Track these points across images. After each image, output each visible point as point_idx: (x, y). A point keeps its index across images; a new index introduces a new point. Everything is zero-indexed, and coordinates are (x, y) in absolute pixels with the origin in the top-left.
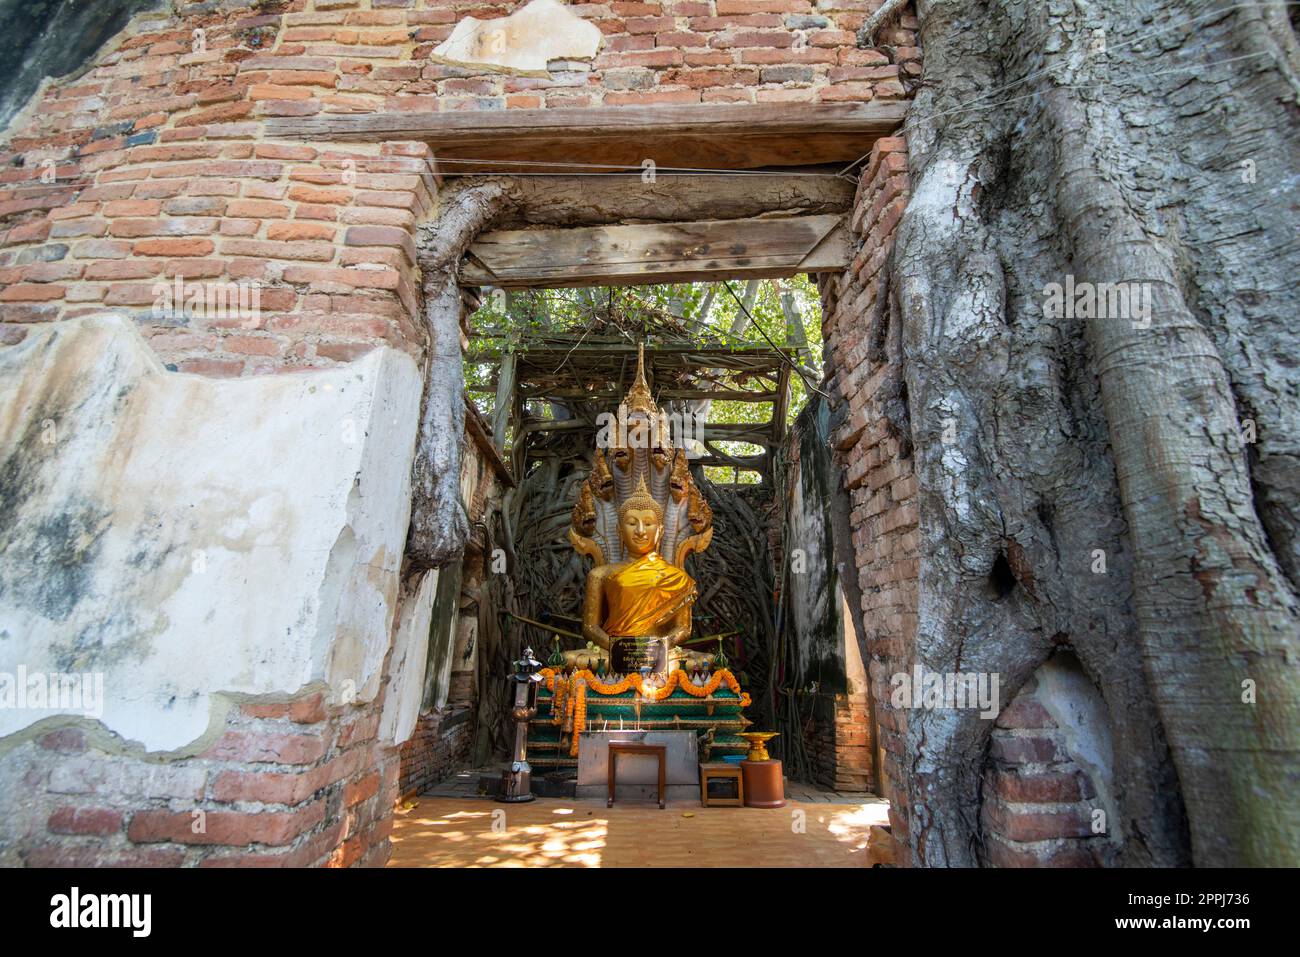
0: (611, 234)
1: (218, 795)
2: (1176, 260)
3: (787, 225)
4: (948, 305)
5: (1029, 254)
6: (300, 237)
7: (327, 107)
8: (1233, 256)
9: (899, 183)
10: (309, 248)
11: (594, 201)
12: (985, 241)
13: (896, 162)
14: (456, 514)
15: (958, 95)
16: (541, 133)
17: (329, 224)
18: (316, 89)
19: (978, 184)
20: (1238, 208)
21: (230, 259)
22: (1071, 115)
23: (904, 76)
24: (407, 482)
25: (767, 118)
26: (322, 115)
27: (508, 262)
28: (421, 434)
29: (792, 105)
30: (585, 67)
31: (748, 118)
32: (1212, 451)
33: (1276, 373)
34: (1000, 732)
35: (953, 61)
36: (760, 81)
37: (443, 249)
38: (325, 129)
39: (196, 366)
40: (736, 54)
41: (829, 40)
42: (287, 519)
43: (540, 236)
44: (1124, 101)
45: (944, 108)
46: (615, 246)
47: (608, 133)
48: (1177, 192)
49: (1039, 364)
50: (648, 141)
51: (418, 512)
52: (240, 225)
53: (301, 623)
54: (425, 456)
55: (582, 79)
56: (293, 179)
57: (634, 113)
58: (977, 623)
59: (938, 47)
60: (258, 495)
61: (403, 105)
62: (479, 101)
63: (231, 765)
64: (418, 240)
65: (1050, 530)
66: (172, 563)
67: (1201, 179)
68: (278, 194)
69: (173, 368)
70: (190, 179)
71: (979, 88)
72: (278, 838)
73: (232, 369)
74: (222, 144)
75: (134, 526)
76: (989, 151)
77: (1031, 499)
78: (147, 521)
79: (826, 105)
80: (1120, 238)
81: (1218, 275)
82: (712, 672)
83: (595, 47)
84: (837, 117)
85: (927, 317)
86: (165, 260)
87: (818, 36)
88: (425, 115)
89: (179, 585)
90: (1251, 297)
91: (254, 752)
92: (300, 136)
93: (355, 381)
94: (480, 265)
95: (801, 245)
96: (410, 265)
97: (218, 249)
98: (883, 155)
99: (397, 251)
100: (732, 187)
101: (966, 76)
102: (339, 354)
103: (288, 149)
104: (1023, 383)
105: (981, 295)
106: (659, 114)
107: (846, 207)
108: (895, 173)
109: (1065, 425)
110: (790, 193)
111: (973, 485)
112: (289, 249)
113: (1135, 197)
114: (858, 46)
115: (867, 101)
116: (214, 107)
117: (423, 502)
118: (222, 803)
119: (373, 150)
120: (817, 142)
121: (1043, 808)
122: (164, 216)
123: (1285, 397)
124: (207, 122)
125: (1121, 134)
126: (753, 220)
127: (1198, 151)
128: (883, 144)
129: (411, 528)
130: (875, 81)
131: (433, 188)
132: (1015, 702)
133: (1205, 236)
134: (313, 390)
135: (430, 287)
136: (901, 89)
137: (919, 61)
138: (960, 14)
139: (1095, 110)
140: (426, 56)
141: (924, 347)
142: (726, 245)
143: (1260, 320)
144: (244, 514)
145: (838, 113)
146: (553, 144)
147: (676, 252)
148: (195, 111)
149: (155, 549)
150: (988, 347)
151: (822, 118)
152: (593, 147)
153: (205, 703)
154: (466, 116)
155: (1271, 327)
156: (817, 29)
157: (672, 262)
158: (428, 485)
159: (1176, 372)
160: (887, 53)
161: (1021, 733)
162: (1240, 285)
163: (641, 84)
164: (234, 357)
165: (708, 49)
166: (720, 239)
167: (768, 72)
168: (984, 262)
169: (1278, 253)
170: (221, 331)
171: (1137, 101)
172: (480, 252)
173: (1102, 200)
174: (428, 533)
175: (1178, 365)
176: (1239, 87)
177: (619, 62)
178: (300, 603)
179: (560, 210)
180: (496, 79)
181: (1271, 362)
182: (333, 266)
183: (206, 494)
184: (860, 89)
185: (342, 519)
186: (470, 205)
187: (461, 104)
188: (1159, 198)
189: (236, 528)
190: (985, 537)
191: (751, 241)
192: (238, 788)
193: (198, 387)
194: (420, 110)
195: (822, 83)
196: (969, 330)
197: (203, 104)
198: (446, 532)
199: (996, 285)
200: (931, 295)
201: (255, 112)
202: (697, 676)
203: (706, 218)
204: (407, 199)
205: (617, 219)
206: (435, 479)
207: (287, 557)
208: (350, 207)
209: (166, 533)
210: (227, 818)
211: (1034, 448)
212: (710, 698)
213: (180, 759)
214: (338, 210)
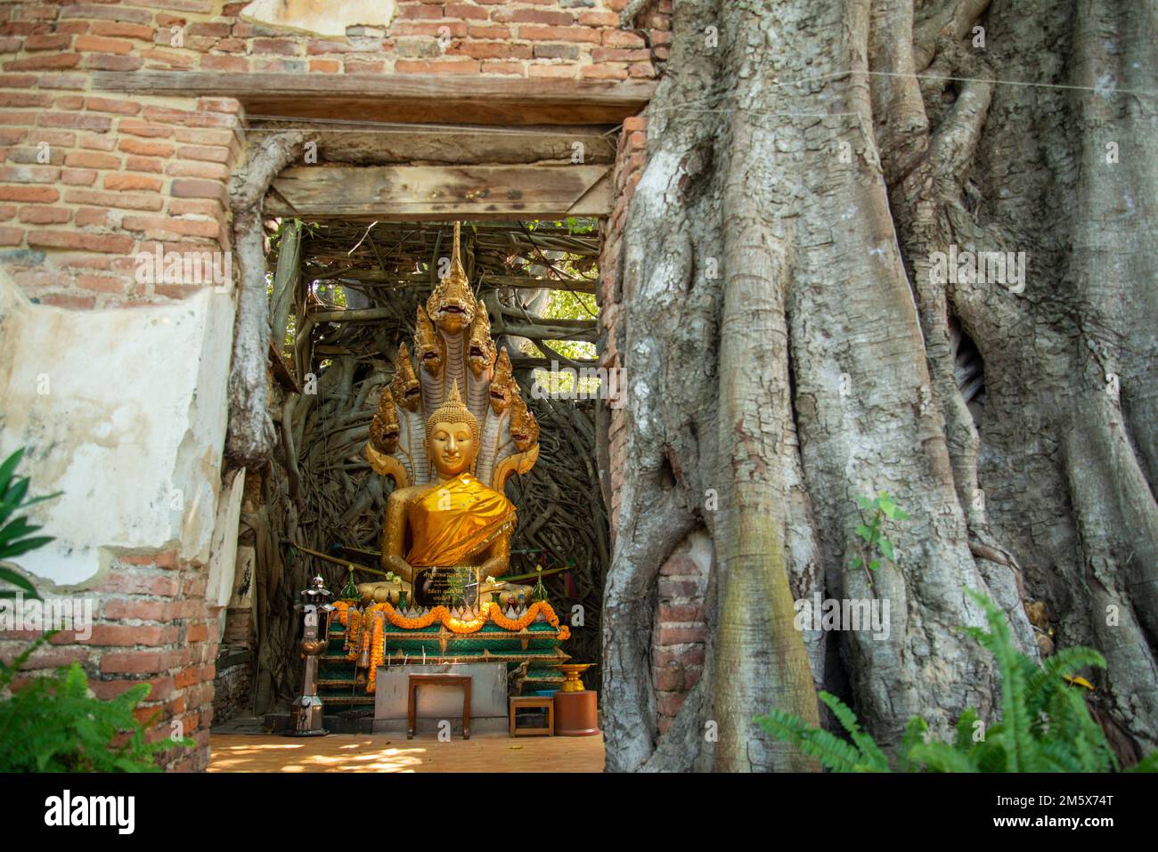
0: (402, 175)
1: (109, 615)
2: (787, 257)
3: (560, 174)
4: (652, 271)
5: (709, 238)
6: (132, 188)
7: (149, 62)
8: (816, 257)
9: (637, 158)
10: (144, 198)
11: (387, 146)
12: (682, 223)
13: (636, 141)
14: (265, 423)
15: (686, 92)
16: (339, 96)
17: (155, 176)
18: (136, 42)
19: (684, 176)
20: (826, 225)
21: (76, 208)
22: (743, 135)
23: (655, 60)
24: (225, 395)
25: (536, 92)
26: (143, 71)
27: (307, 198)
28: (234, 355)
29: (558, 80)
30: (380, 34)
31: (520, 90)
32: (762, 391)
33: (818, 341)
34: (663, 579)
35: (689, 57)
36: (534, 56)
37: (252, 193)
38: (147, 84)
39: (56, 300)
40: (514, 28)
41: (595, 20)
42: (142, 424)
43: (337, 173)
44: (780, 129)
45: (675, 102)
46: (405, 187)
47: (398, 98)
48: (797, 207)
49: (698, 324)
50: (433, 104)
51: (233, 421)
52: (80, 174)
53: (160, 499)
54: (238, 374)
55: (377, 45)
56: (121, 131)
57: (422, 82)
58: (647, 503)
59: (681, 40)
60: (118, 405)
61: (218, 63)
62: (285, 63)
63: (116, 596)
64: (231, 188)
65: (697, 439)
66: (57, 455)
67: (811, 199)
68: (110, 145)
69: (36, 301)
70: (29, 128)
71: (703, 87)
72: (155, 642)
73: (86, 304)
74: (54, 94)
75: (23, 427)
76: (698, 147)
77: (684, 418)
78: (33, 423)
79: (587, 83)
80: (744, 242)
81: (805, 271)
82: (528, 604)
83: (390, 16)
84: (597, 94)
85: (639, 279)
86: (19, 206)
87: (586, 16)
88: (237, 74)
89: (64, 471)
90: (818, 289)
91: (132, 587)
92: (123, 89)
93: (188, 316)
94: (281, 199)
95: (568, 193)
96: (224, 210)
97: (62, 196)
98: (629, 133)
99: (215, 203)
100: (510, 138)
101: (695, 74)
102: (173, 292)
103: (116, 102)
104: (686, 337)
105: (670, 268)
106: (443, 84)
107: (610, 160)
108: (636, 150)
109: (708, 367)
110: (562, 146)
111: (652, 408)
112: (125, 198)
113: (770, 208)
114: (620, 28)
115: (623, 80)
116: (42, 54)
117: (237, 411)
118: (113, 620)
119: (189, 105)
120: (580, 110)
121: (682, 625)
122: (9, 164)
123: (817, 357)
124: (36, 69)
125: (772, 156)
126: (530, 166)
127: (813, 179)
128: (630, 123)
129: (229, 433)
130: (631, 63)
131: (242, 137)
132: (674, 557)
133: (804, 242)
134: (154, 322)
135: (240, 226)
136: (652, 71)
137: (668, 46)
138: (698, 16)
139: (759, 134)
140: (236, 13)
141: (634, 302)
142: (504, 190)
143: (820, 305)
144: (109, 419)
145: (597, 90)
146: (350, 104)
147: (460, 194)
148: (22, 56)
149: (42, 445)
150: (668, 309)
151: (583, 94)
152: (385, 107)
153: (94, 554)
154: (273, 77)
155: (824, 310)
156: (586, 10)
157: (456, 204)
158: (241, 398)
159: (755, 339)
160: (643, 36)
161: (675, 578)
162: (815, 280)
163: (429, 53)
164: (86, 293)
165: (489, 22)
166: (499, 184)
167: (540, 48)
168: (677, 242)
169: (837, 260)
170: (73, 270)
171: (789, 131)
172: (282, 188)
173: (741, 212)
174: (243, 438)
175: (755, 335)
176: (841, 135)
177: (410, 30)
178: (158, 486)
179: (356, 153)
180: (300, 40)
181: (818, 335)
182: (162, 215)
183: (77, 404)
184: (617, 69)
185: (185, 424)
186: (274, 150)
187: (268, 65)
188: (785, 210)
189: (104, 430)
190: (655, 444)
191: (527, 187)
192: (124, 611)
193: (61, 317)
194: (232, 70)
195: (586, 61)
196: (659, 295)
197: (30, 50)
198: (258, 436)
199: (684, 261)
200: (644, 261)
201: (82, 64)
202: (511, 609)
203: (488, 162)
204: (222, 154)
205: (407, 161)
206: (247, 394)
207: (145, 452)
208: (173, 160)
209: (50, 431)
210: (117, 629)
211: (688, 383)
212: (525, 631)
213: (78, 591)
214: (164, 163)
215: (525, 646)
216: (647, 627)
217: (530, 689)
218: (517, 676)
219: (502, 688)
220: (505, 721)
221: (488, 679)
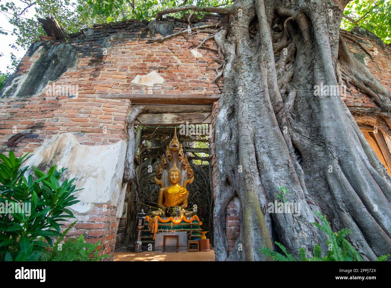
0: (165, 116)
1: (92, 221)
2: (253, 131)
3: (200, 115)
4: (222, 135)
5: (234, 127)
6: (105, 119)
7: (110, 92)
8: (260, 131)
9: (217, 111)
10: (107, 121)
11: (162, 109)
12: (228, 124)
13: (217, 107)
14: (133, 172)
15: (227, 96)
16: (152, 99)
17: (111, 116)
18: (108, 88)
19: (228, 114)
20: (261, 123)
21: (92, 123)
22: (241, 104)
23: (220, 90)
24: (124, 165)
25: (195, 97)
26: (109, 94)
27: (144, 121)
28: (126, 156)
29: (199, 94)
30: (161, 86)
31: (191, 97)
32: (250, 162)
33: (262, 150)
34: (228, 209)
35: (228, 89)
36: (194, 90)
37: (132, 120)
38: (110, 97)
39: (86, 144)
40: (189, 84)
41: (207, 82)
42: (104, 172)
43: (151, 115)
44: (249, 103)
45: (225, 98)
46: (166, 118)
47: (164, 99)
48: (254, 119)
49: (233, 146)
50: (172, 100)
51: (125, 171)
52: (94, 116)
53: (107, 190)
54: (127, 160)
55: (160, 88)
56: (103, 106)
57: (169, 95)
58: (223, 190)
59: (225, 85)
60: (98, 168)
61: (126, 92)
62: (140, 92)
63: (94, 216)
64: (127, 118)
65: (234, 174)
66: (83, 180)
67: (258, 118)
68: (101, 110)
69: (81, 144)
70: (83, 106)
71: (231, 95)
72: (102, 228)
73: (93, 144)
74: (89, 99)
75: (75, 173)
76: (231, 108)
77: (231, 169)
78: (78, 172)
79: (206, 95)
80: (243, 128)
81: (258, 134)
82: (192, 216)
83: (163, 82)
84: (207, 97)
85: (219, 137)
86: (79, 123)
87: (205, 81)
88: (130, 94)
89: (84, 184)
90: (261, 138)
91: (98, 213)
92: (105, 98)
93: (116, 147)
94: (138, 121)
95: (202, 119)
96: (126, 123)
97: (89, 121)
98: (215, 105)
99: (124, 122)
100: (189, 107)
101: (229, 92)
102: (113, 142)
103: (103, 100)
104: (231, 150)
105: (226, 134)
106: (174, 96)
107: (211, 111)
108: (217, 109)
109: (236, 157)
110: (200, 109)
111: (223, 166)
112: (103, 121)
113: (248, 120)
114: (212, 83)
115: (213, 94)
116: (87, 91)
117: (126, 169)
118: (93, 222)
119: (119, 101)
120: (204, 101)
121: (233, 221)
122: (78, 114)
123: (262, 153)
124: (86, 94)
125: (248, 109)
126: (193, 113)
127: (258, 113)
128: (215, 103)
129: (124, 174)
130: (215, 90)
131: (130, 108)
132: (230, 203)
133: (257, 127)
134: (108, 148)
135: (129, 127)
136: (219, 92)
137: (223, 87)
138: (229, 80)
139: (245, 104)
140: (130, 82)
141: (218, 142)
142: (188, 118)
143: (262, 141)
144: (96, 171)
145: (208, 96)
146: (154, 100)
147: (178, 119)
148: (83, 91)
149: (79, 177)
150: (226, 143)
151: (205, 97)
152: (162, 101)
153: (89, 204)
154: (137, 95)
155: (263, 142)
156: (205, 80)
157: (177, 122)
158: (128, 166)
159: (247, 150)
160: (217, 85)
161: (231, 209)
162: (260, 136)
163: (171, 89)
164: (93, 142)
165: (184, 83)
166: (187, 117)
167: (195, 88)
168: (227, 128)
169: (265, 131)
170: (90, 137)
171: (251, 103)
172: (138, 119)
173: (242, 121)
174: (127, 175)
175: (247, 149)
176: (263, 103)
177: (167, 85)
178: (107, 187)
179: (155, 111)
180: (143, 87)
181: (262, 148)
182: (112, 124)
183: (89, 167)
184: (212, 92)
185: (114, 172)
186: (137, 110)
187: (136, 92)
188: (252, 120)
189: (95, 174)
190: (224, 175)
191: (193, 118)
192: (95, 219)
193: (87, 148)
194: (129, 93)
195: (205, 90)
196: (224, 140)
197: (85, 90)
198: (131, 175)
199: (229, 133)
200: (220, 133)
201: (96, 92)
202: (188, 217)
203: (184, 112)
204: (126, 111)
205: (166, 113)
206: (129, 165)
207: (104, 179)
208: (115, 112)
209: (82, 174)
210: (93, 224)
211: (232, 160)
212: (191, 223)
213: (84, 214)
214: (113, 113)
215: (191, 227)
216: (224, 222)
217: (193, 238)
218: (190, 235)
219: (186, 238)
220: (187, 247)
221: (183, 235)
